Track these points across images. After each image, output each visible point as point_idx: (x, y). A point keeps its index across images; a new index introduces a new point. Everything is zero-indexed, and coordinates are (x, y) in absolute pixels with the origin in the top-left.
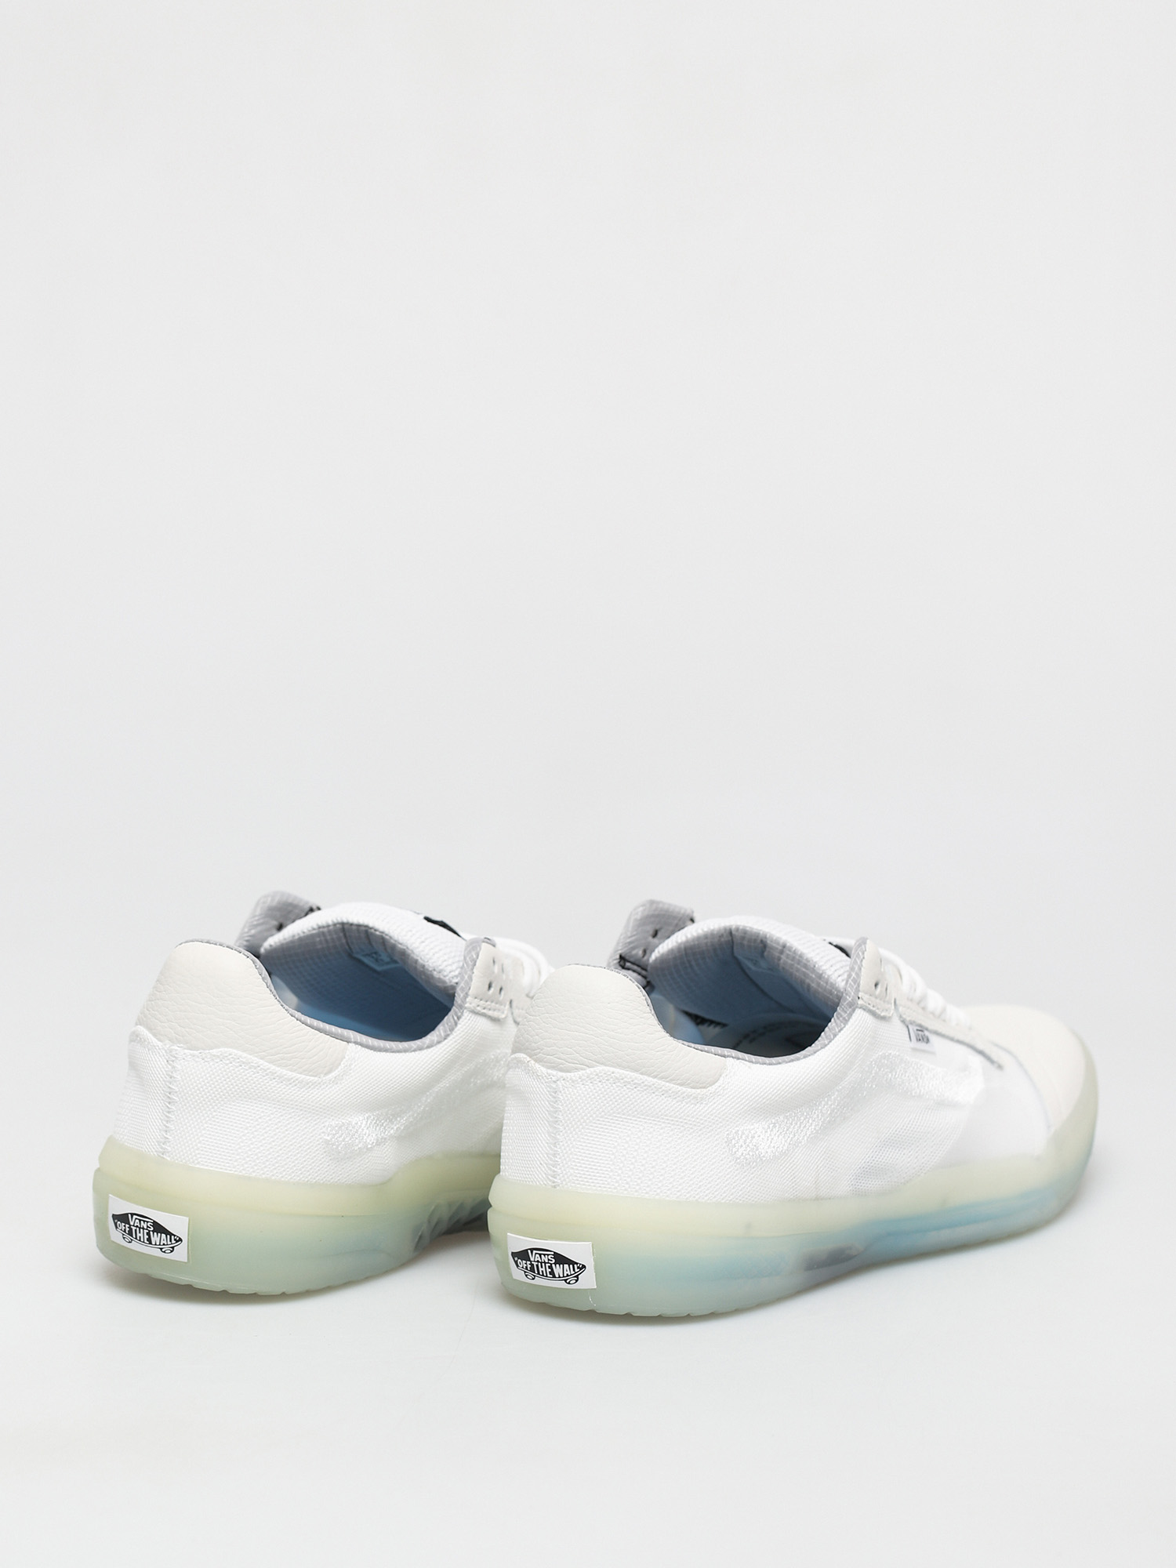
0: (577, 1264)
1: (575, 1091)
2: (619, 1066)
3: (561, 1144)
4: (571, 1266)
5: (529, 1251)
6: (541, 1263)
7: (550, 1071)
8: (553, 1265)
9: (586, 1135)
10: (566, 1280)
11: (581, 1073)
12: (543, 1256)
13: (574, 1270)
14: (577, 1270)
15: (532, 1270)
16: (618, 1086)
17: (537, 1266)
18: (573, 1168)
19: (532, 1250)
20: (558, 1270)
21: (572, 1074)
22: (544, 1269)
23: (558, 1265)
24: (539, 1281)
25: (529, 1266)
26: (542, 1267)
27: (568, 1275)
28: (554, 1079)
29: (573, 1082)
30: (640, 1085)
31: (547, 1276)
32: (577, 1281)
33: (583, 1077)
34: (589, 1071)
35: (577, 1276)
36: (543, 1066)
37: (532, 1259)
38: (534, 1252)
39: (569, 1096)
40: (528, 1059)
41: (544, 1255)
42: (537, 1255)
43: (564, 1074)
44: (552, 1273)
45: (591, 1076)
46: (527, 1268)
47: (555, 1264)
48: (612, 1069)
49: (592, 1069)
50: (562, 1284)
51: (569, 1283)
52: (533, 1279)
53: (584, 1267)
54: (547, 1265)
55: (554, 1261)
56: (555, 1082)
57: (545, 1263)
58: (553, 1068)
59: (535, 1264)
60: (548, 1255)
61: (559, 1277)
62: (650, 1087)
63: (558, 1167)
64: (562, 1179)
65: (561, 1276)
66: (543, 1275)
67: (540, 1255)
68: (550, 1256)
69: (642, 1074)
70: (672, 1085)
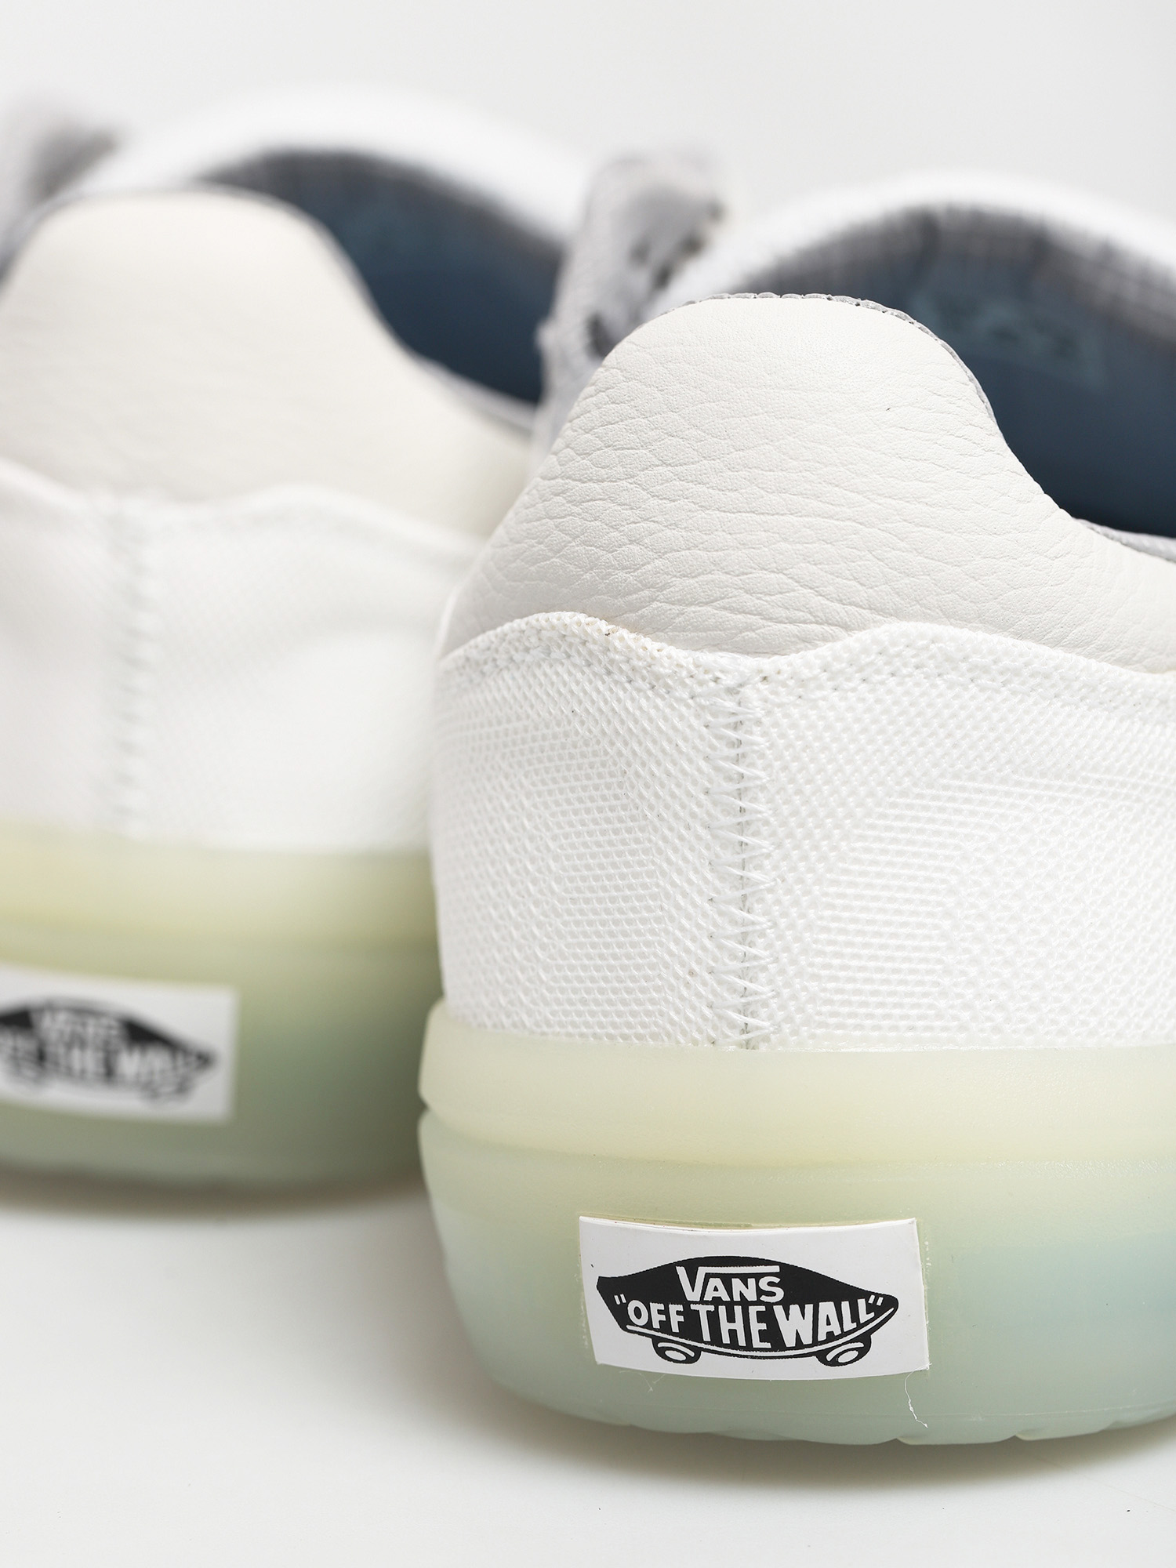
0: (866, 1294)
1: (813, 714)
2: (950, 615)
3: (769, 897)
4: (845, 1306)
5: (681, 1271)
6: (730, 1306)
7: (707, 657)
8: (779, 1310)
9: (856, 861)
10: (821, 1356)
11: (825, 650)
12: (737, 1283)
13: (855, 1317)
14: (864, 1317)
15: (690, 1327)
16: (951, 686)
17: (713, 1318)
18: (815, 977)
19: (692, 1265)
20: (794, 1324)
21: (794, 657)
22: (739, 1325)
23: (794, 1309)
24: (712, 1366)
25: (676, 1320)
26: (731, 1318)
27: (831, 1337)
28: (728, 681)
29: (803, 683)
30: (1017, 673)
31: (749, 1346)
32: (862, 1352)
33: (837, 666)
34: (852, 641)
35: (866, 1339)
36: (672, 642)
37: (692, 1295)
38: (702, 1271)
39: (791, 733)
40: (604, 626)
41: (744, 1278)
42: (715, 1282)
43: (767, 664)
44: (773, 1336)
45: (864, 659)
46: (665, 1326)
47: (785, 1304)
48: (930, 629)
49: (864, 636)
50: (810, 1369)
51: (835, 1363)
52: (689, 1360)
53: (891, 1303)
54: (753, 1311)
55: (780, 1294)
56: (731, 691)
57: (745, 1303)
58: (717, 646)
59: (703, 1310)
60: (758, 1277)
61: (799, 1344)
62: (1047, 676)
63: (762, 976)
64: (780, 1015)
65: (807, 1339)
66: (734, 1344)
67: (727, 1280)
68: (763, 1284)
69: (1019, 635)
70: (1106, 666)
